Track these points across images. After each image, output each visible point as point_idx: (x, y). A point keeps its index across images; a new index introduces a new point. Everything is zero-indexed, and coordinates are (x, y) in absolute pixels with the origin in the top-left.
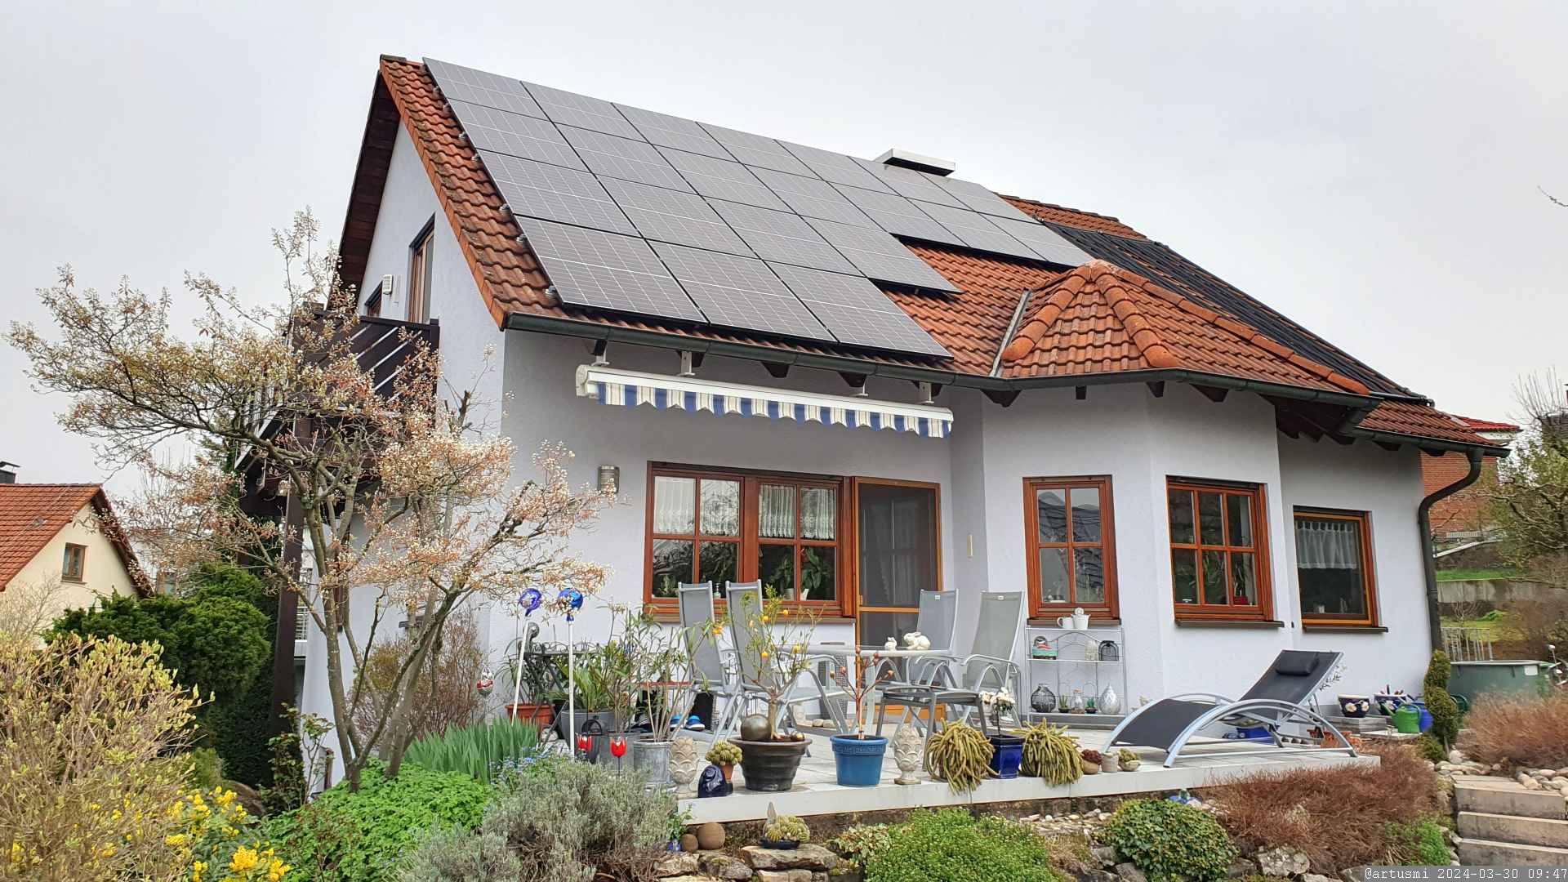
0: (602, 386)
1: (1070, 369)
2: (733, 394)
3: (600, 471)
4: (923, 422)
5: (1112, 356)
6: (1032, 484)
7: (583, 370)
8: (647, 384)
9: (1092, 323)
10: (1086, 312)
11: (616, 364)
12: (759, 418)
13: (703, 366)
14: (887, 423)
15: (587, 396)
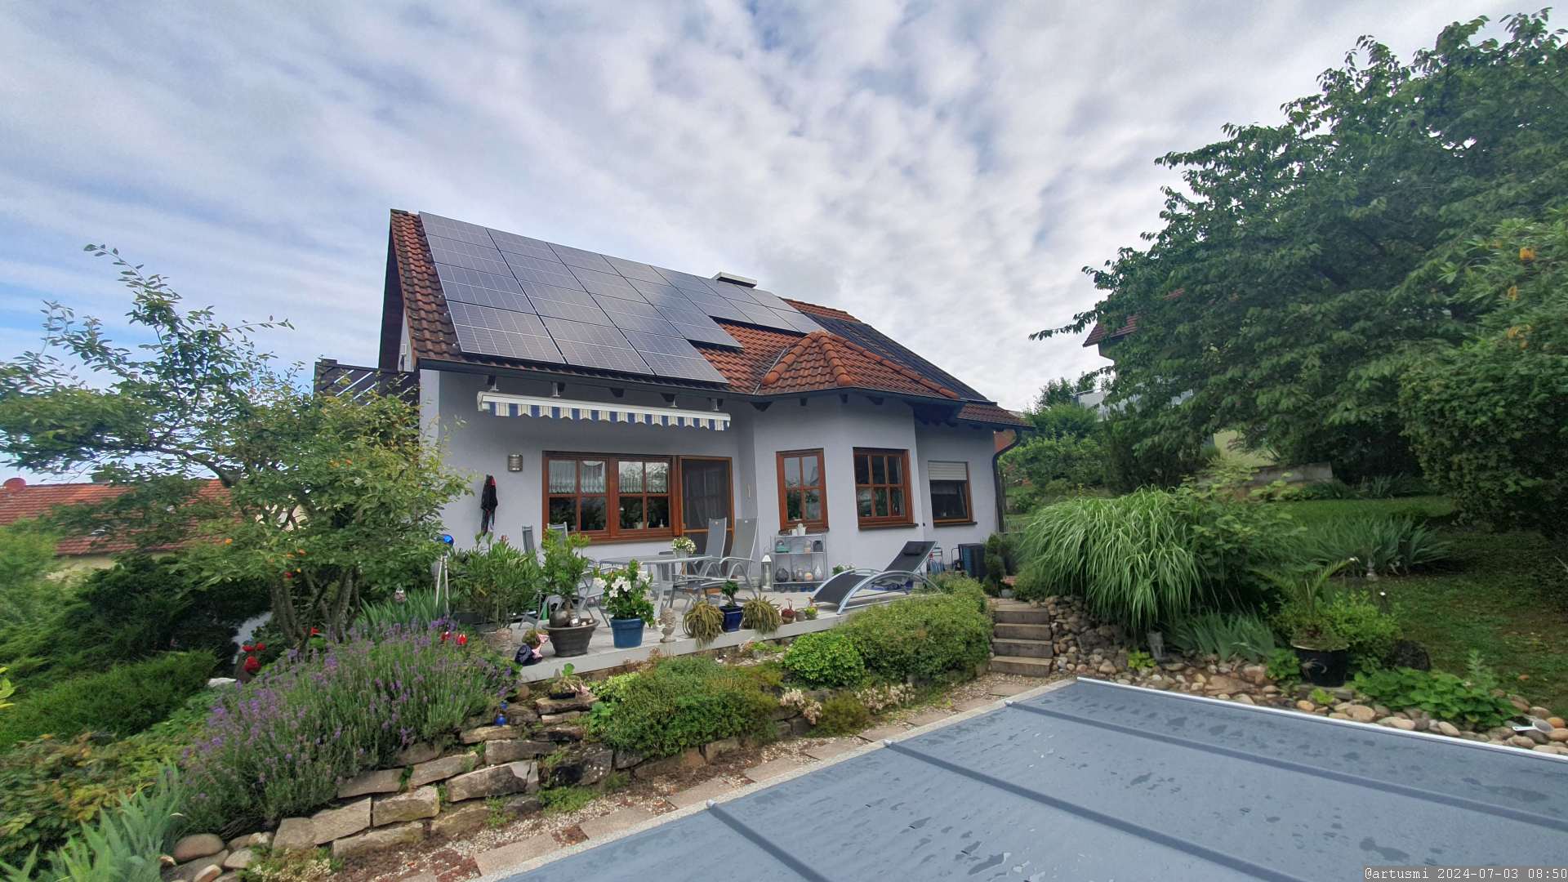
0: (493, 405)
1: (796, 390)
2: (586, 408)
3: (510, 458)
4: (712, 422)
5: (822, 383)
6: (782, 456)
7: (480, 394)
8: (525, 404)
9: (812, 364)
10: (811, 357)
11: (504, 390)
12: (604, 421)
13: (565, 392)
14: (688, 423)
15: (485, 411)
